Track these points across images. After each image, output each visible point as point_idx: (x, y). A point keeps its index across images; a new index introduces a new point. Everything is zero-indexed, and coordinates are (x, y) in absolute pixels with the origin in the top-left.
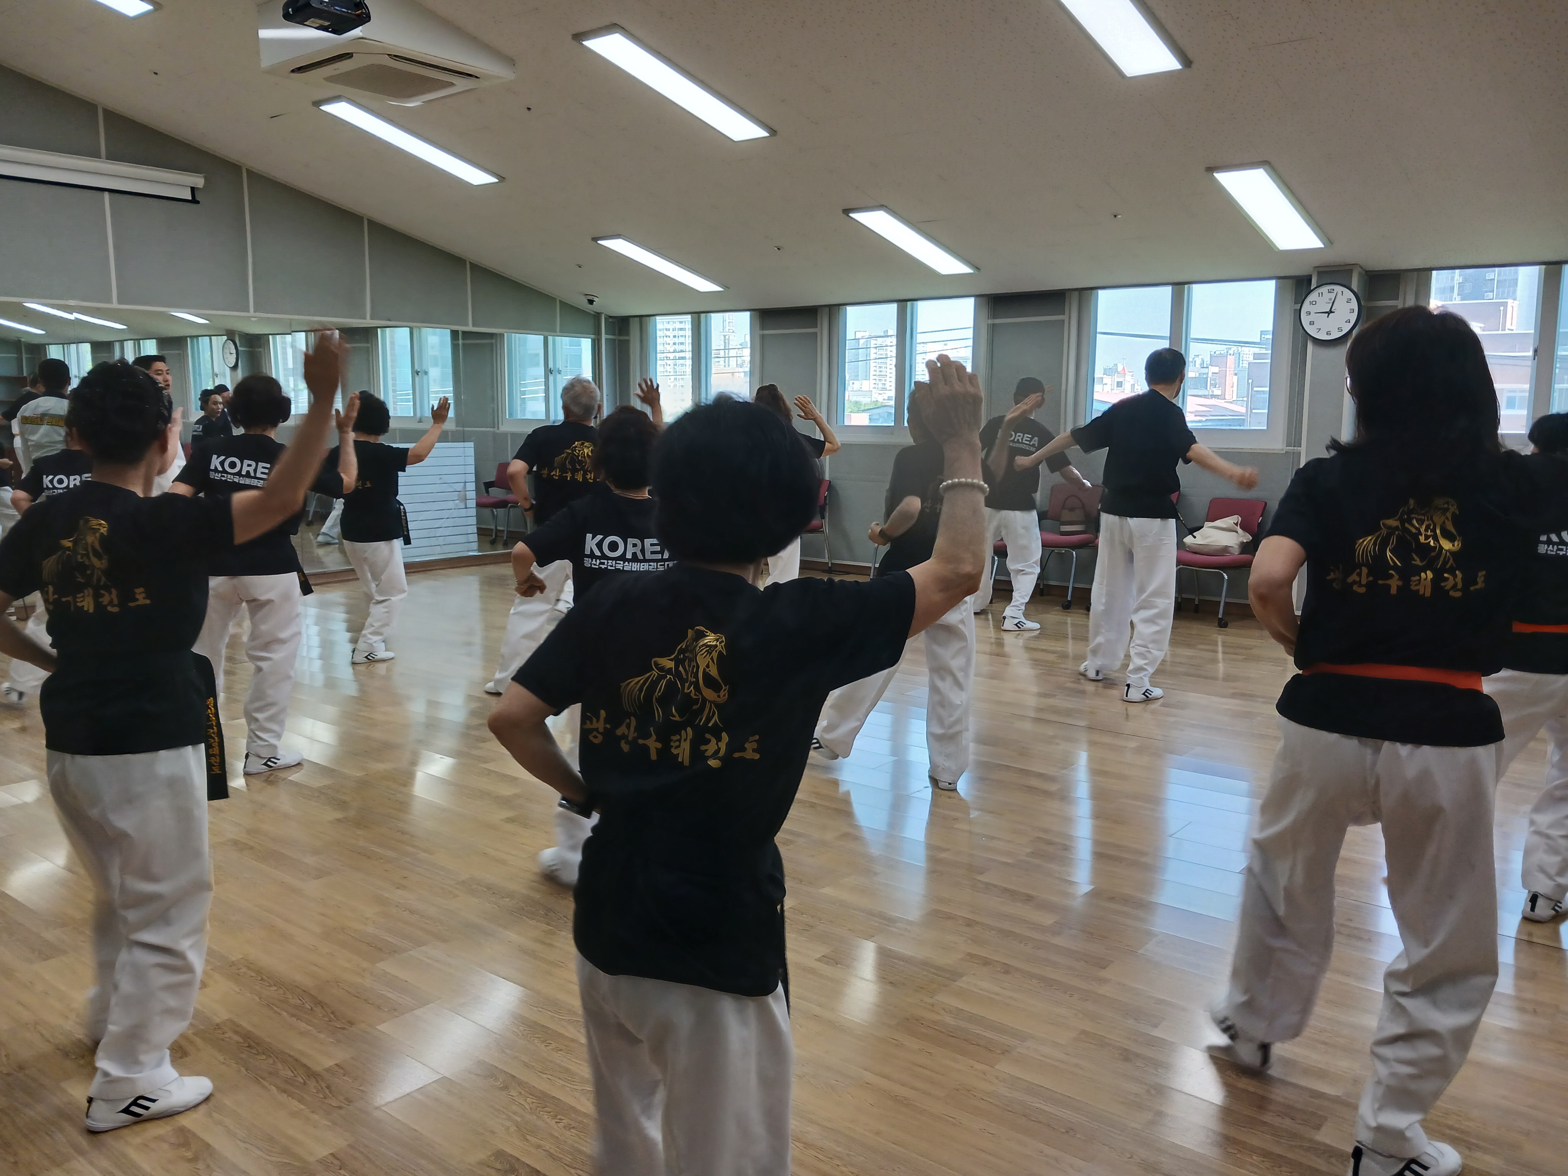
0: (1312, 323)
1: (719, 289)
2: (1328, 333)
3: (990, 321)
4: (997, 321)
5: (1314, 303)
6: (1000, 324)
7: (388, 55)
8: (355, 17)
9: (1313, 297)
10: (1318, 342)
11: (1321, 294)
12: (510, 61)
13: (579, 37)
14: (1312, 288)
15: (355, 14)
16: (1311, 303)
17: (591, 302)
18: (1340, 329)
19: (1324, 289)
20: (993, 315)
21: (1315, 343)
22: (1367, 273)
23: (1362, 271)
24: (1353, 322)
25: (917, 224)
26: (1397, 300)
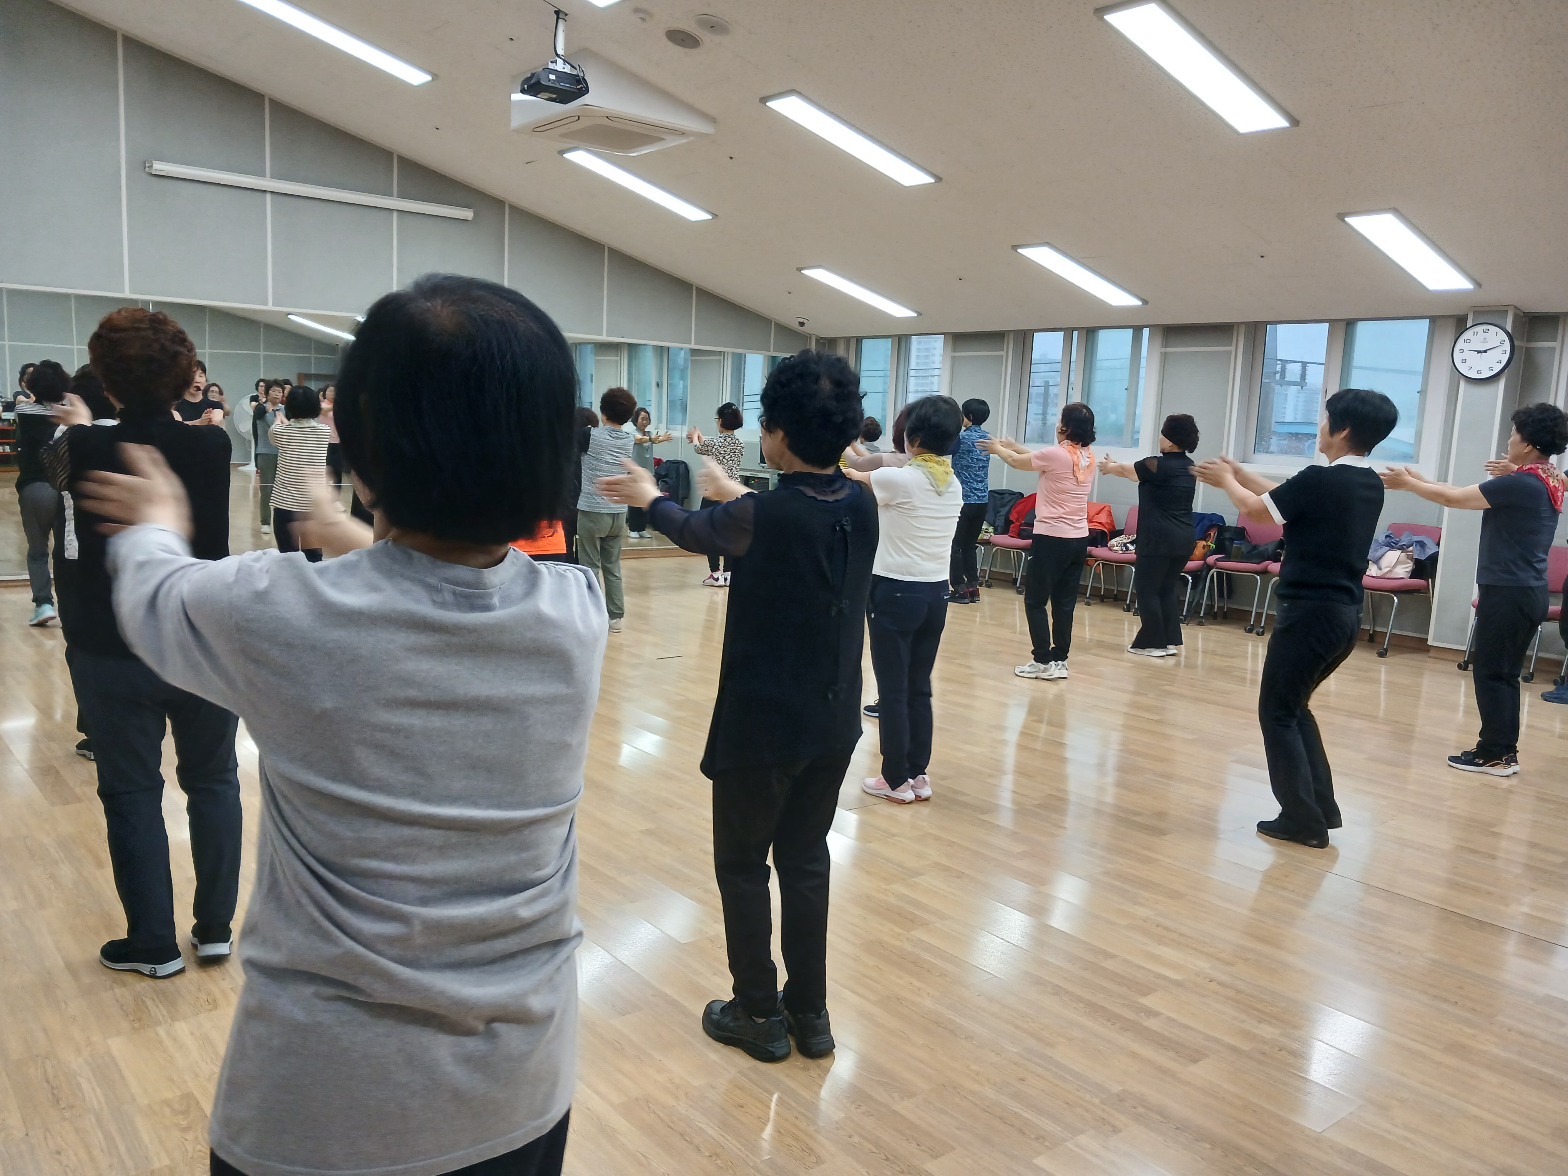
0: (1464, 361)
1: (916, 315)
2: (1479, 372)
3: (1163, 350)
4: (1170, 350)
5: (1468, 341)
6: (1172, 353)
7: (608, 117)
8: (576, 91)
9: (1467, 335)
10: (1469, 380)
11: (1476, 333)
12: (711, 120)
13: (764, 100)
14: (1467, 327)
15: (578, 89)
16: (1465, 341)
17: (802, 324)
18: (1491, 369)
19: (1479, 329)
20: (1166, 344)
21: (1466, 381)
22: (1525, 314)
23: (1518, 312)
24: (1504, 363)
25: (1081, 260)
26: (1556, 341)
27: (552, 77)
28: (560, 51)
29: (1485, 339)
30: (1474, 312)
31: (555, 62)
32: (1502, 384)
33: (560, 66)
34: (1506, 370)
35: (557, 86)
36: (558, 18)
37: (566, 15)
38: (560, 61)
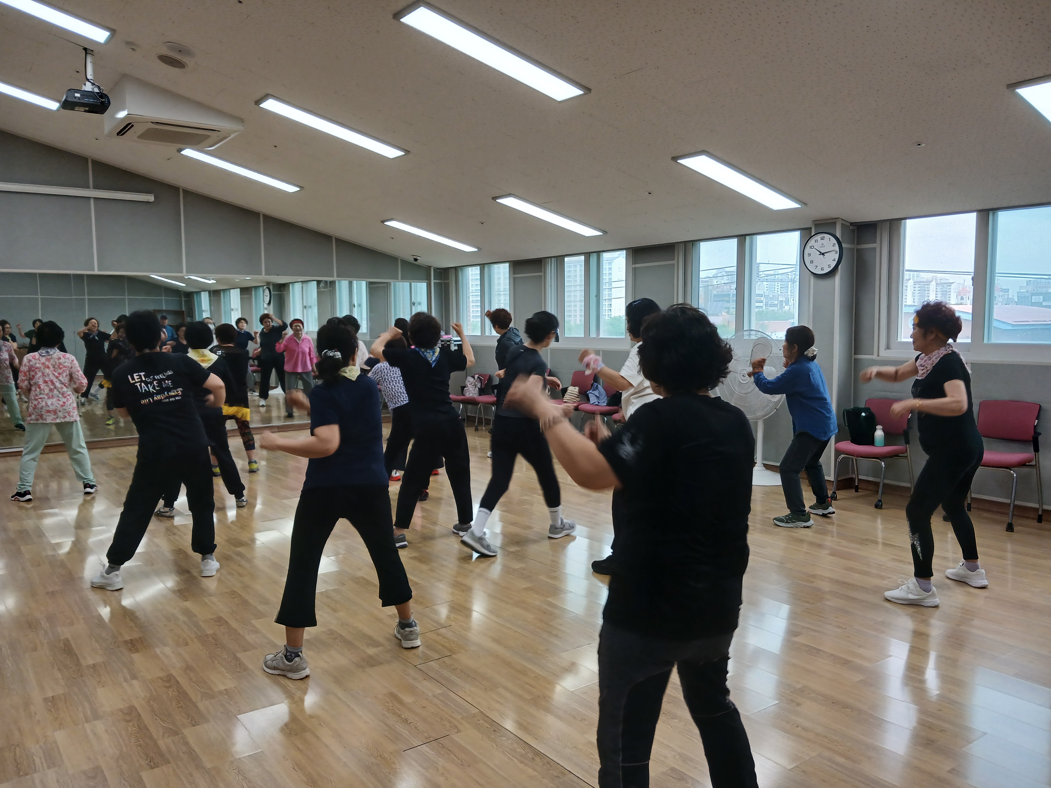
0: (812, 262)
1: (476, 250)
2: (822, 269)
3: (634, 266)
4: (637, 266)
5: (812, 247)
6: (639, 267)
7: (151, 122)
9: (812, 242)
10: (817, 276)
11: (816, 240)
12: (240, 120)
13: (256, 103)
14: (811, 236)
15: (101, 102)
16: (811, 247)
17: (416, 259)
18: (829, 266)
19: (818, 237)
20: (635, 262)
21: (814, 276)
22: (852, 224)
23: (844, 222)
24: (837, 260)
25: (542, 205)
26: (876, 243)
27: (77, 95)
28: (89, 77)
29: (822, 244)
30: (816, 225)
31: (85, 85)
32: (838, 278)
33: (88, 87)
34: (839, 267)
35: (82, 101)
36: (86, 53)
37: (93, 51)
38: (88, 83)
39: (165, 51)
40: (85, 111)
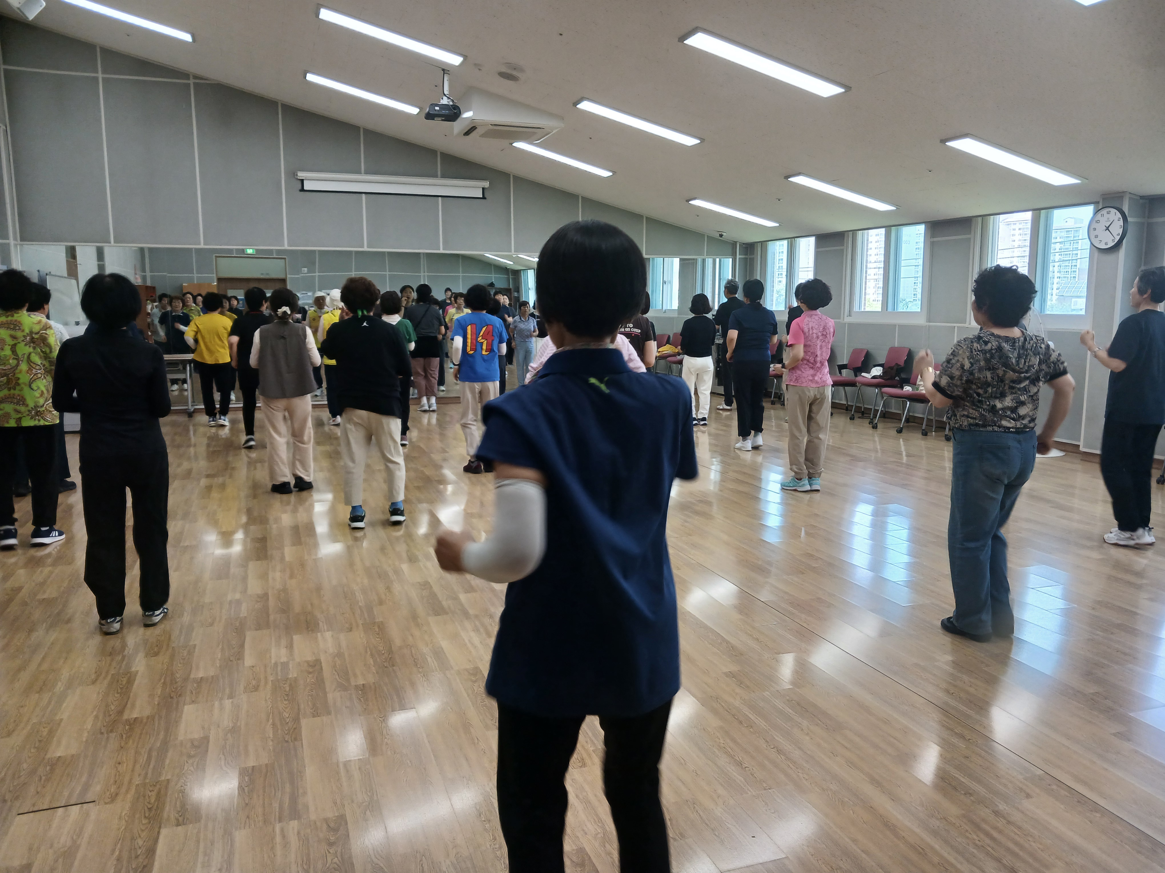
0: (1096, 236)
1: (777, 225)
2: (1106, 244)
3: (933, 240)
5: (1098, 222)
6: (937, 241)
7: (490, 125)
8: (453, 114)
9: (1100, 216)
12: (561, 118)
13: (575, 104)
15: (455, 112)
17: (721, 236)
18: (1113, 241)
19: (1104, 211)
20: (933, 236)
21: (1101, 252)
23: (1133, 196)
24: (1120, 235)
25: (832, 182)
27: (437, 108)
28: (446, 92)
29: (1108, 218)
30: (1103, 199)
31: (442, 99)
32: (1122, 252)
33: (445, 101)
34: (1124, 241)
35: (441, 113)
36: (444, 75)
37: (449, 71)
38: (445, 98)
39: (504, 69)
40: (442, 120)
